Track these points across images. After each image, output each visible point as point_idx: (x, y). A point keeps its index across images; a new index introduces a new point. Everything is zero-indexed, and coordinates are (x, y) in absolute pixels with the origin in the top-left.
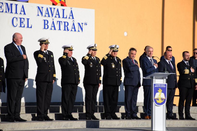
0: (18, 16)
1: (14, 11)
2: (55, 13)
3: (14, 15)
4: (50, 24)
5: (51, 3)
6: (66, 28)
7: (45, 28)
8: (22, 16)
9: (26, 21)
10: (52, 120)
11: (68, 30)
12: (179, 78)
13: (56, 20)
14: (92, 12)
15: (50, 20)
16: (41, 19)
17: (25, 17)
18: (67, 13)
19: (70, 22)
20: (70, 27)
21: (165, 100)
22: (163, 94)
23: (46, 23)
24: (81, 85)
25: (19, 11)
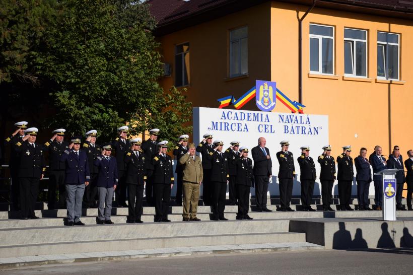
0: (264, 123)
1: (260, 119)
2: (294, 119)
3: (260, 123)
4: (290, 129)
5: (291, 111)
6: (304, 132)
7: (285, 132)
8: (267, 123)
9: (270, 127)
10: (293, 211)
11: (305, 133)
12: (407, 174)
13: (295, 125)
14: (326, 118)
15: (290, 125)
16: (282, 124)
17: (269, 124)
18: (304, 119)
19: (307, 126)
20: (307, 131)
21: (394, 193)
22: (393, 188)
23: (286, 128)
24: (318, 180)
25: (264, 120)
